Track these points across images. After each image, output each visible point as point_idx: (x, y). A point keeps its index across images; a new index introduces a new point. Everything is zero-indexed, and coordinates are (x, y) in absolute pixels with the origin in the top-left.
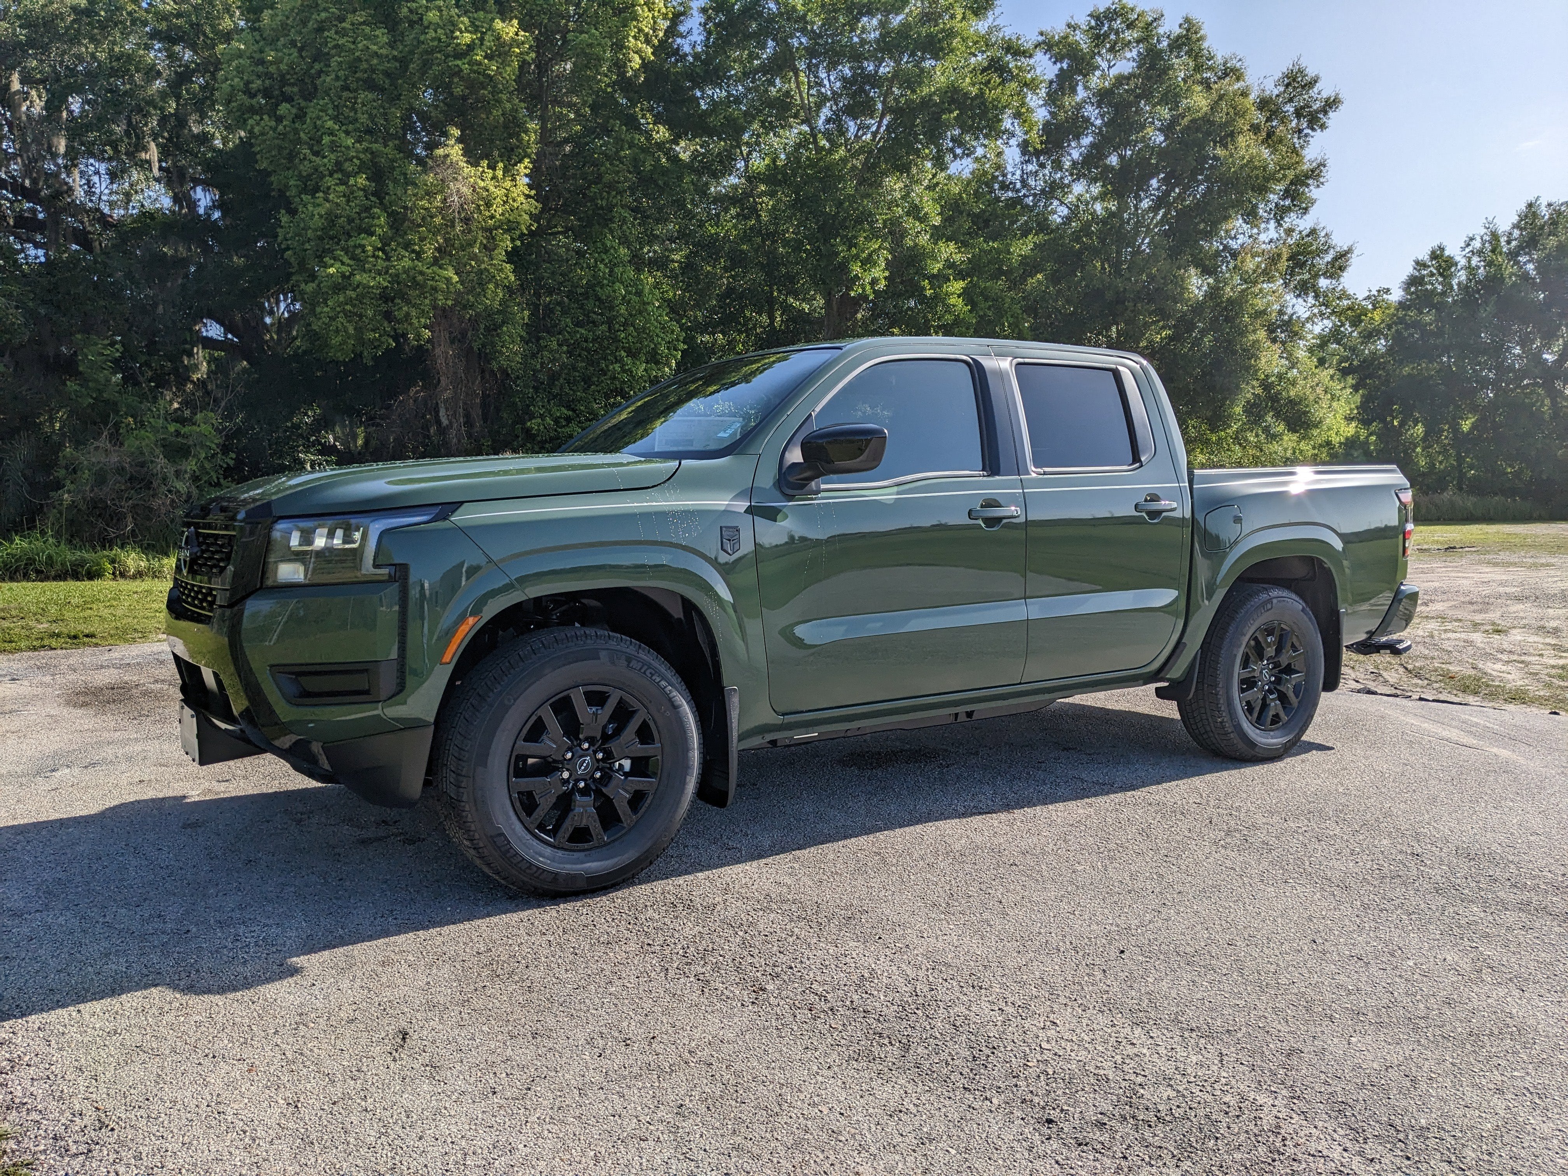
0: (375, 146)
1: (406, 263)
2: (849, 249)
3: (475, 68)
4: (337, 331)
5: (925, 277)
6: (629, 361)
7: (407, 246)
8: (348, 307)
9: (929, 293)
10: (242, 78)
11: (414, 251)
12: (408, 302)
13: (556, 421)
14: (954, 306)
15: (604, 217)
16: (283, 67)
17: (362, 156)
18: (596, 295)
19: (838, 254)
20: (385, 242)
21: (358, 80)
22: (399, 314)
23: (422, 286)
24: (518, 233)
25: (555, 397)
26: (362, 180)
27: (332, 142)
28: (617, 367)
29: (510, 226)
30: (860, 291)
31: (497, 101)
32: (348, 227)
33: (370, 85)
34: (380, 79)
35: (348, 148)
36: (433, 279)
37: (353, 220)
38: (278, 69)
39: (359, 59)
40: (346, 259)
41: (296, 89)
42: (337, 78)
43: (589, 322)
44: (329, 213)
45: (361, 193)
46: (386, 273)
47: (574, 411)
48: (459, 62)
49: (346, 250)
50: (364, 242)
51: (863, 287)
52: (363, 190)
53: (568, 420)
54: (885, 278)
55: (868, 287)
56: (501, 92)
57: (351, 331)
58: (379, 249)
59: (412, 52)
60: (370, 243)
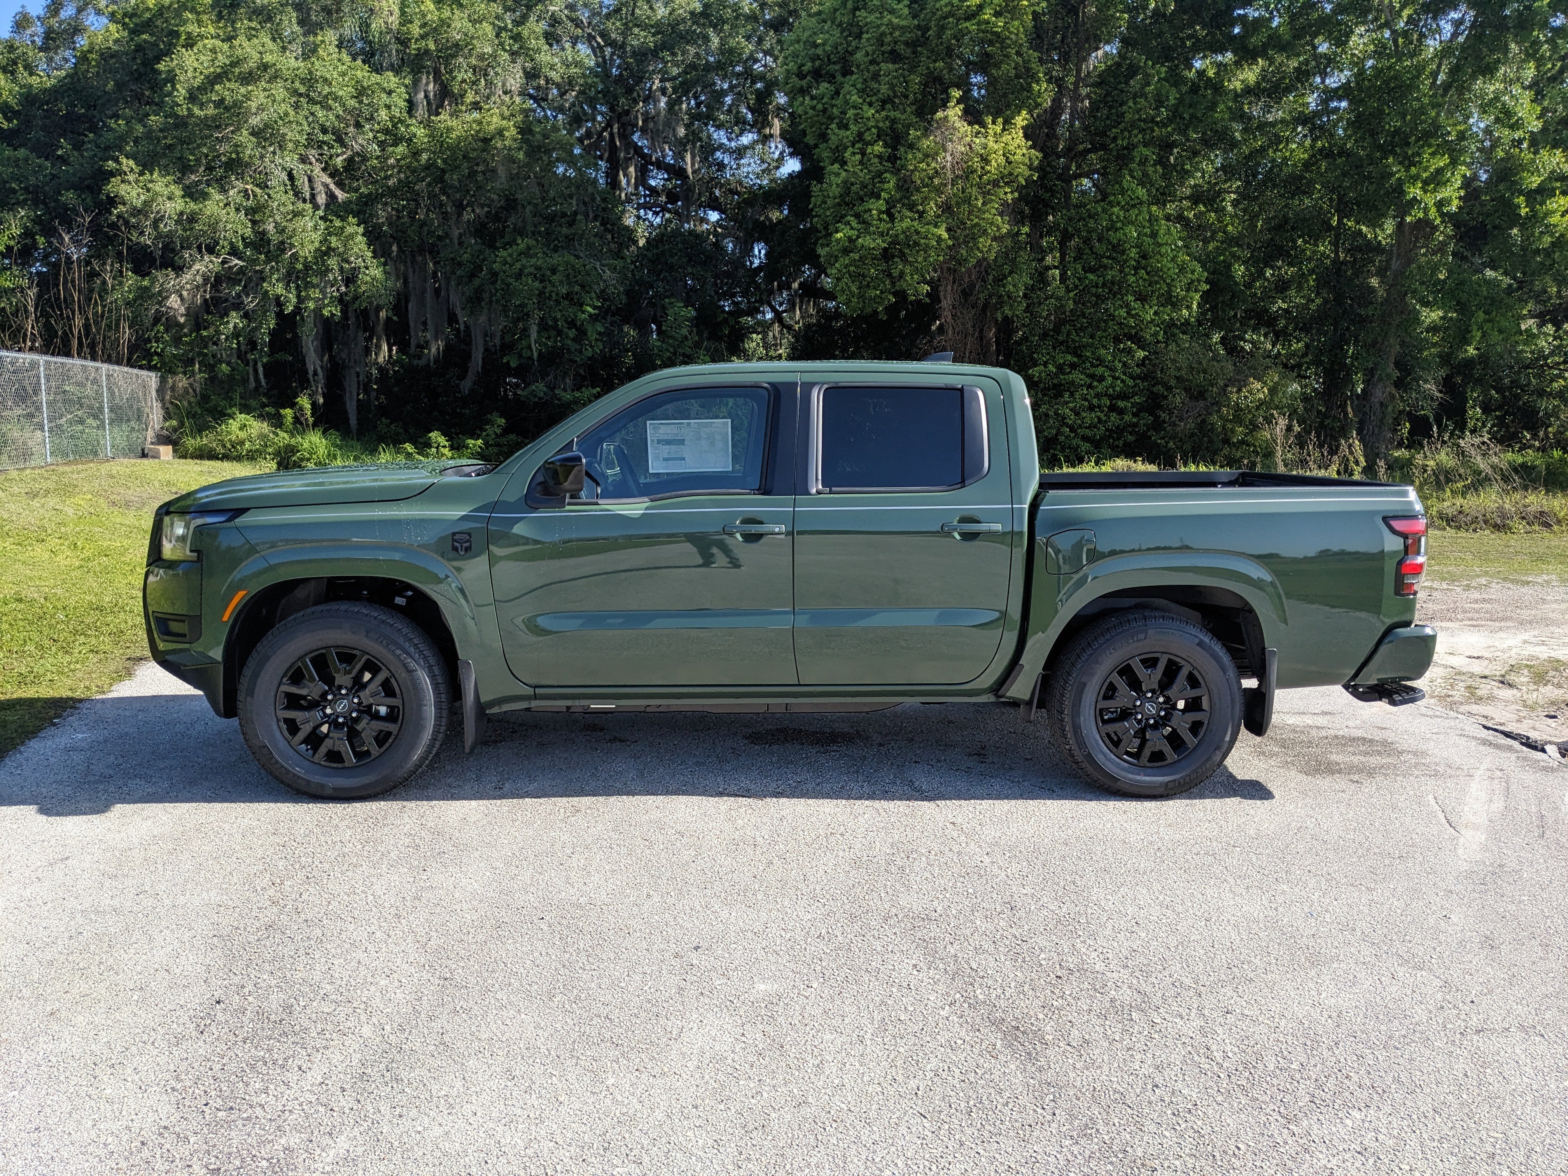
0: (892, 114)
1: (907, 223)
2: (1407, 170)
3: (983, 27)
4: (843, 291)
5: (1521, 192)
6: (1137, 305)
7: (911, 207)
8: (852, 269)
9: (1523, 211)
10: (796, 62)
11: (918, 211)
12: (905, 260)
13: (1060, 368)
14: (1555, 226)
15: (1124, 158)
16: (828, 48)
17: (881, 125)
18: (1108, 240)
19: (1392, 174)
20: (891, 204)
21: (883, 53)
22: (895, 273)
23: (917, 244)
24: (1015, 185)
25: (1062, 343)
26: (878, 148)
27: (856, 115)
28: (1123, 312)
29: (1008, 178)
30: (1421, 215)
31: (1005, 56)
32: (862, 193)
33: (894, 56)
34: (901, 48)
35: (868, 119)
36: (926, 238)
37: (866, 187)
38: (824, 50)
39: (883, 34)
40: (854, 224)
41: (837, 67)
42: (867, 54)
43: (1101, 266)
44: (845, 182)
45: (876, 160)
46: (887, 234)
47: (1080, 357)
48: (968, 24)
49: (857, 216)
50: (871, 207)
51: (1426, 210)
52: (878, 156)
53: (1073, 366)
54: (1460, 198)
55: (1433, 210)
56: (1009, 47)
57: (854, 289)
58: (883, 212)
59: (930, 20)
60: (876, 207)
